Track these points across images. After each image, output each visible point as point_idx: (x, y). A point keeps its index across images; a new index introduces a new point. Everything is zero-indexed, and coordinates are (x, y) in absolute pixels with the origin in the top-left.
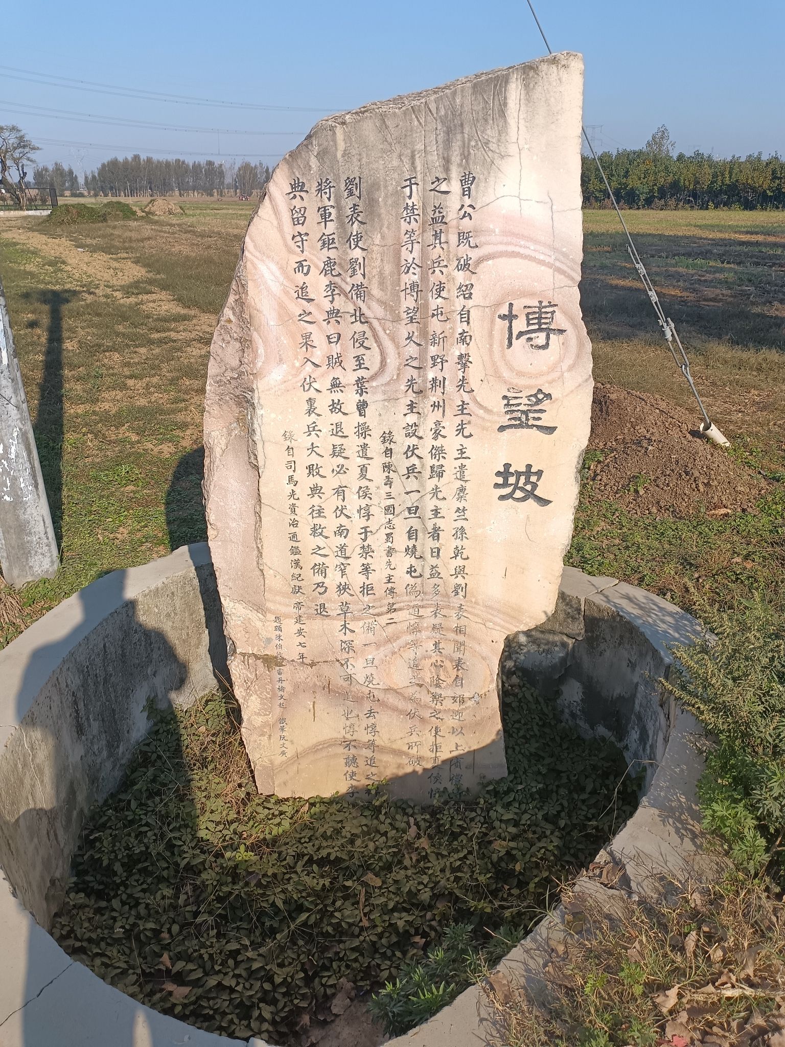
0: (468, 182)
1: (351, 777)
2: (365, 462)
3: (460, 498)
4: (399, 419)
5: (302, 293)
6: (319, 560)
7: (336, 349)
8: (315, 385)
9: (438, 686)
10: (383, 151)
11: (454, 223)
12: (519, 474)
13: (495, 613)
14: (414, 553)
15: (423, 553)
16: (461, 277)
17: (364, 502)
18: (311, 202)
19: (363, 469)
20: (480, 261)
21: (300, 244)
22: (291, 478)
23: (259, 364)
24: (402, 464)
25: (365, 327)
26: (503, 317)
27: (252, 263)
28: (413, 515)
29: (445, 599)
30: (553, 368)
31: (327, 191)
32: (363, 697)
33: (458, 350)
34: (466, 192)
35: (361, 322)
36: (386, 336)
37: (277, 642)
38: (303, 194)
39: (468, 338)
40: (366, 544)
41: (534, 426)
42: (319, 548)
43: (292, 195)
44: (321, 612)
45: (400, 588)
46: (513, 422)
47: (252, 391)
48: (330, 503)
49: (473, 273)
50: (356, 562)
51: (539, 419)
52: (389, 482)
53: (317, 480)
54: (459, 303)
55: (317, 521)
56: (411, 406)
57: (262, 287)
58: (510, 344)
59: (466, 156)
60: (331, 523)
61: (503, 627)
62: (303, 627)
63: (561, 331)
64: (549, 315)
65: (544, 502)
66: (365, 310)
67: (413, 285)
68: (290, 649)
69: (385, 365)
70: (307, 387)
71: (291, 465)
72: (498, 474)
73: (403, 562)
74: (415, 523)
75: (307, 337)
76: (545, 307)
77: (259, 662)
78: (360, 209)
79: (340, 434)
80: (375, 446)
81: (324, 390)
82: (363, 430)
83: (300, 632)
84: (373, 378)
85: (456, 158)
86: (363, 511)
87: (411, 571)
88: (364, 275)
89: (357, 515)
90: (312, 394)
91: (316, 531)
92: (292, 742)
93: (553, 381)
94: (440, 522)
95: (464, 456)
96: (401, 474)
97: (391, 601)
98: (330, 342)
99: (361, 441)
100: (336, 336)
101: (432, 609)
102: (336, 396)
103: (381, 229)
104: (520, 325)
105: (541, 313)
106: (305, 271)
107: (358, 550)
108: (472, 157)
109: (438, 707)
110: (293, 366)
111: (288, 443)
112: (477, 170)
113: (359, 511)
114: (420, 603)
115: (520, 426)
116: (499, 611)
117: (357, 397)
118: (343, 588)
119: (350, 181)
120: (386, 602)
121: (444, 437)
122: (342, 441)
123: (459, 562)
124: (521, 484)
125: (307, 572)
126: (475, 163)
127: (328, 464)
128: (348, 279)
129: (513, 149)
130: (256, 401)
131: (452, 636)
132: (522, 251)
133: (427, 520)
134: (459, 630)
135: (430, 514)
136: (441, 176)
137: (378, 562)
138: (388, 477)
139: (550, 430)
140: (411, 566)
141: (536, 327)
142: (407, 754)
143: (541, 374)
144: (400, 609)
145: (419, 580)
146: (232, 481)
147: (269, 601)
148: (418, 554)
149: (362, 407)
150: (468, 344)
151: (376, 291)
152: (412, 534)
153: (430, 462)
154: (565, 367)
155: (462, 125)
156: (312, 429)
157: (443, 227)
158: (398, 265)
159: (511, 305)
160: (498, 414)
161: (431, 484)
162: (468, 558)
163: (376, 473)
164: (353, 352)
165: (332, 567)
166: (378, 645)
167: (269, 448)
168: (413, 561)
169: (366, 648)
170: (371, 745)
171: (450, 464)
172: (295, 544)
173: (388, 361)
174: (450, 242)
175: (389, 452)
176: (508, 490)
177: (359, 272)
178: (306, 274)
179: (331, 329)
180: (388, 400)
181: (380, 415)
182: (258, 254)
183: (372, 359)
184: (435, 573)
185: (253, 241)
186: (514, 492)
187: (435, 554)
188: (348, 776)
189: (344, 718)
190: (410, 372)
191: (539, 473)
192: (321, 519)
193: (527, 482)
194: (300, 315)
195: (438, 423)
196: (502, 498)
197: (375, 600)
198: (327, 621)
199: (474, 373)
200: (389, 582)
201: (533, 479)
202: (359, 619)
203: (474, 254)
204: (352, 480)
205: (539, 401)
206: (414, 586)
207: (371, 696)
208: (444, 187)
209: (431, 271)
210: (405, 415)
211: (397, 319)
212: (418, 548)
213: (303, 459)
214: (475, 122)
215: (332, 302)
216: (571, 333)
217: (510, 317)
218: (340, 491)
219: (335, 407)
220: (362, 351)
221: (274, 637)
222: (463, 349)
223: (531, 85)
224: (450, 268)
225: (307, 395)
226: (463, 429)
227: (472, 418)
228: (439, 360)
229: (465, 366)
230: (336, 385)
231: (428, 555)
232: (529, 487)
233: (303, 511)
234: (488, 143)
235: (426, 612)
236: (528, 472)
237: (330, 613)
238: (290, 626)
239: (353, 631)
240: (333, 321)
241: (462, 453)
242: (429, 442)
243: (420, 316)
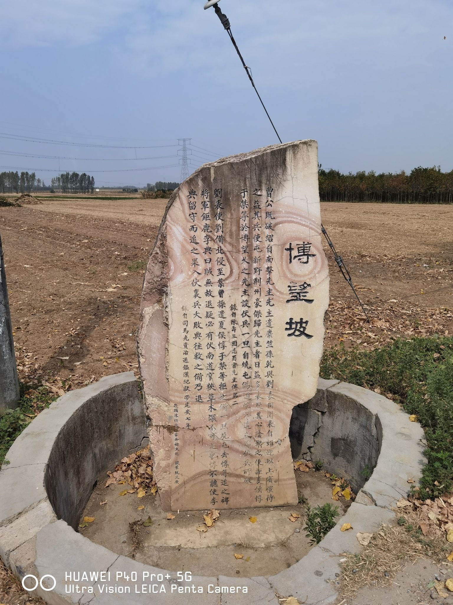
0: (270, 190)
1: (214, 493)
2: (223, 319)
3: (269, 336)
4: (239, 298)
5: (193, 240)
6: (198, 372)
7: (209, 266)
8: (198, 283)
9: (259, 436)
10: (232, 178)
11: (264, 208)
12: (297, 323)
13: (288, 395)
14: (246, 365)
15: (251, 365)
16: (267, 232)
17: (221, 340)
18: (198, 199)
19: (221, 323)
20: (276, 224)
21: (193, 218)
22: (185, 329)
23: (171, 274)
24: (240, 320)
25: (223, 255)
26: (287, 249)
27: (170, 227)
28: (246, 346)
29: (263, 389)
30: (311, 272)
31: (206, 194)
32: (220, 446)
33: (266, 265)
34: (269, 195)
35: (221, 253)
36: (232, 259)
37: (175, 418)
38: (195, 196)
39: (271, 259)
40: (222, 362)
41: (303, 299)
42: (199, 365)
43: (189, 197)
44: (199, 399)
45: (240, 385)
46: (293, 298)
47: (167, 287)
48: (205, 342)
49: (273, 230)
50: (217, 372)
51: (305, 296)
52: (234, 329)
53: (199, 330)
54: (267, 243)
55: (198, 351)
56: (245, 292)
57: (174, 238)
58: (291, 261)
59: (268, 180)
60: (205, 352)
61: (292, 402)
62: (189, 409)
63: (314, 255)
64: (308, 248)
65: (309, 336)
66: (223, 247)
67: (246, 236)
68: (182, 422)
69: (232, 273)
70: (194, 284)
71: (186, 323)
72: (287, 323)
73: (241, 370)
74: (247, 350)
75: (195, 260)
76: (306, 244)
77: (165, 430)
78: (221, 202)
79: (210, 306)
80: (228, 312)
81: (203, 285)
82: (222, 304)
83: (187, 412)
84: (226, 279)
85: (264, 181)
86: (221, 345)
87: (245, 375)
88: (223, 232)
89: (218, 347)
90: (197, 287)
91: (196, 356)
92: (182, 475)
93: (311, 278)
94: (259, 349)
95: (270, 315)
96: (240, 325)
97: (235, 392)
98: (206, 263)
99: (221, 309)
100: (209, 259)
101: (256, 395)
102: (209, 288)
103: (231, 211)
104: (295, 253)
105: (304, 247)
106: (195, 230)
107: (219, 366)
108: (271, 180)
109: (260, 448)
110: (188, 274)
111: (184, 312)
112: (274, 186)
113: (219, 345)
114: (250, 392)
115: (296, 300)
116: (290, 394)
117: (219, 288)
118: (210, 386)
119: (216, 190)
120: (232, 392)
121: (261, 306)
122: (211, 310)
123: (269, 369)
124: (298, 328)
125: (192, 379)
126: (273, 183)
127: (204, 321)
128: (215, 234)
129: (289, 178)
130: (169, 292)
131: (267, 409)
132: (295, 220)
133: (253, 348)
134: (269, 406)
135: (254, 345)
136: (258, 188)
137: (229, 372)
138: (233, 327)
139: (310, 301)
140: (245, 373)
141: (302, 254)
142: (243, 477)
143: (305, 276)
144: (240, 396)
145: (249, 380)
146: (154, 332)
147: (171, 395)
148: (249, 366)
149: (221, 293)
150: (271, 262)
151: (228, 239)
152: (245, 355)
153: (254, 318)
154: (316, 272)
155: (267, 168)
156: (196, 304)
157: (259, 210)
158: (239, 227)
159: (290, 244)
160: (286, 294)
161: (255, 329)
162: (273, 367)
163: (227, 324)
164: (217, 267)
165: (205, 375)
166: (229, 416)
167: (175, 315)
168: (246, 370)
169: (222, 418)
170: (224, 473)
171: (264, 320)
172: (186, 364)
173: (234, 271)
174: (262, 217)
175: (234, 314)
176: (291, 331)
177: (220, 230)
178: (195, 231)
179: (207, 257)
180: (234, 289)
181: (230, 296)
182: (173, 223)
183: (226, 270)
184: (257, 376)
185: (170, 217)
186: (295, 332)
187: (257, 366)
188: (212, 492)
189: (210, 458)
190: (244, 276)
191: (306, 322)
192: (199, 350)
193: (301, 327)
194: (192, 250)
195: (257, 299)
196: (289, 335)
197: (226, 392)
198: (202, 405)
199: (275, 276)
200: (234, 381)
201: (304, 325)
202: (218, 403)
203: (273, 222)
204: (216, 329)
205: (305, 288)
206: (247, 383)
207: (224, 445)
208: (259, 193)
209: (254, 229)
210: (242, 296)
211: (238, 251)
212: (249, 363)
213: (192, 320)
214: (272, 167)
215: (207, 244)
216: (318, 256)
217: (290, 249)
218: (210, 335)
219: (208, 293)
220: (221, 266)
221: (173, 415)
222: (269, 264)
223: (296, 152)
224: (262, 228)
225: (194, 288)
226: (269, 302)
227: (274, 297)
228: (258, 270)
229: (270, 272)
230: (208, 283)
231: (254, 366)
232: (302, 329)
233: (191, 346)
234: (278, 175)
235: (254, 397)
236: (301, 322)
237: (204, 400)
238: (182, 409)
239: (215, 409)
240: (207, 253)
241: (269, 313)
242: (253, 309)
243: (249, 250)
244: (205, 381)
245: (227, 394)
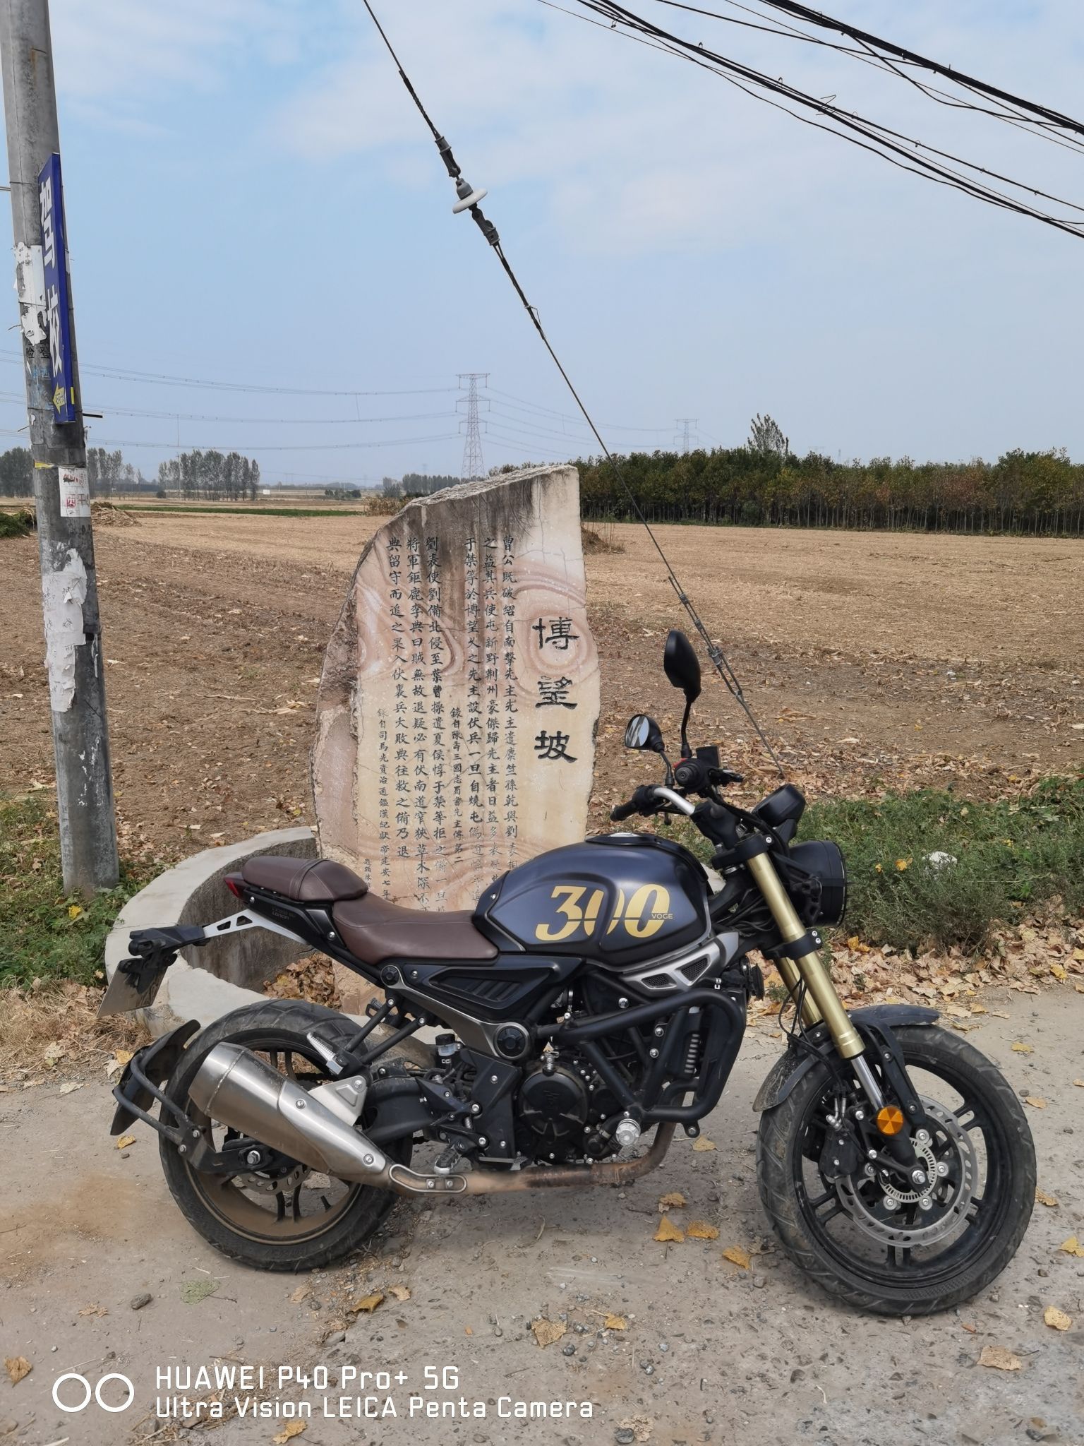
0: (509, 541)
2: (440, 731)
3: (510, 758)
4: (463, 699)
5: (396, 611)
6: (403, 810)
7: (419, 649)
8: (403, 675)
10: (452, 522)
11: (501, 566)
12: (552, 738)
14: (476, 802)
15: (483, 802)
16: (506, 601)
17: (438, 763)
18: (403, 552)
19: (438, 737)
20: (518, 591)
21: (395, 579)
22: (382, 744)
23: (362, 660)
24: (467, 731)
25: (440, 635)
26: (536, 628)
27: (361, 592)
28: (475, 772)
29: (501, 839)
30: (572, 662)
31: (415, 545)
33: (505, 650)
34: (508, 547)
35: (437, 631)
36: (454, 641)
37: (367, 881)
38: (398, 547)
39: (512, 642)
40: (439, 796)
41: (561, 703)
42: (403, 800)
43: (390, 548)
44: (403, 853)
45: (466, 832)
46: (546, 700)
47: (356, 679)
48: (412, 763)
49: (515, 599)
50: (432, 810)
51: (564, 698)
52: (457, 746)
53: (403, 746)
54: (506, 618)
55: (401, 778)
56: (473, 690)
57: (367, 607)
58: (541, 646)
59: (506, 525)
60: (412, 779)
62: (388, 867)
63: (576, 637)
64: (567, 626)
65: (571, 759)
66: (439, 622)
67: (473, 606)
68: (377, 888)
69: (454, 661)
70: (397, 677)
71: (384, 735)
72: (537, 738)
73: (469, 809)
74: (477, 778)
75: (398, 641)
76: (564, 621)
78: (437, 557)
79: (421, 710)
80: (447, 719)
81: (409, 678)
82: (438, 708)
83: (385, 872)
84: (445, 670)
85: (500, 526)
86: (437, 769)
87: (474, 816)
88: (439, 600)
89: (432, 773)
90: (401, 681)
91: (400, 786)
93: (573, 671)
94: (495, 777)
95: (512, 725)
96: (466, 740)
97: (459, 842)
98: (415, 645)
99: (437, 715)
100: (419, 640)
101: (491, 848)
102: (419, 683)
103: (451, 569)
104: (547, 633)
105: (561, 625)
106: (398, 597)
107: (434, 801)
108: (511, 526)
110: (387, 662)
111: (381, 718)
112: (515, 534)
113: (434, 770)
114: (481, 844)
115: (551, 703)
117: (434, 684)
118: (420, 833)
119: (430, 540)
120: (454, 843)
121: (497, 712)
122: (423, 715)
123: (511, 808)
124: (554, 746)
125: (392, 820)
126: (513, 530)
127: (411, 733)
128: (428, 602)
129: (537, 522)
130: (358, 687)
132: (546, 585)
133: (486, 776)
135: (488, 771)
136: (491, 538)
137: (449, 810)
138: (456, 742)
139: (572, 706)
140: (474, 813)
141: (559, 634)
143: (562, 667)
144: (466, 849)
145: (480, 824)
146: (336, 748)
147: (361, 845)
148: (479, 803)
149: (437, 690)
150: (512, 646)
151: (447, 610)
152: (475, 786)
153: (488, 730)
154: (580, 662)
155: (504, 508)
156: (400, 707)
157: (493, 569)
158: (463, 593)
159: (541, 619)
160: (535, 694)
161: (489, 747)
162: (517, 805)
163: (447, 739)
164: (431, 651)
165: (412, 816)
166: (448, 881)
167: (367, 722)
168: (475, 808)
169: (439, 883)
171: (502, 732)
172: (384, 798)
173: (456, 658)
174: (498, 579)
175: (457, 723)
176: (544, 751)
177: (436, 597)
178: (398, 599)
179: (415, 636)
180: (456, 685)
181: (450, 696)
182: (365, 586)
183: (445, 656)
184: (493, 818)
185: (362, 577)
186: (549, 752)
187: (492, 802)
190: (472, 666)
191: (567, 738)
192: (404, 776)
193: (559, 744)
194: (394, 626)
195: (493, 702)
196: (541, 757)
197: (445, 842)
198: (408, 861)
199: (518, 667)
200: (457, 826)
201: (563, 742)
202: (432, 858)
203: (514, 587)
204: (429, 744)
205: (563, 685)
206: (476, 829)
208: (493, 544)
209: (486, 597)
210: (469, 696)
211: (463, 629)
212: (479, 798)
213: (393, 730)
214: (512, 507)
215: (416, 617)
216: (582, 638)
217: (540, 627)
218: (420, 754)
219: (418, 690)
220: (438, 651)
221: (364, 877)
222: (509, 649)
223: (547, 486)
224: (498, 595)
225: (396, 682)
226: (510, 705)
227: (517, 698)
228: (492, 657)
229: (511, 661)
230: (418, 675)
231: (487, 804)
232: (560, 748)
233: (391, 770)
234: (520, 518)
235: (487, 851)
236: (559, 737)
237: (410, 854)
238: (377, 867)
239: (427, 869)
240: (417, 630)
241: (511, 723)
242: (486, 715)
243: (478, 627)
244: (414, 824)
245: (447, 845)
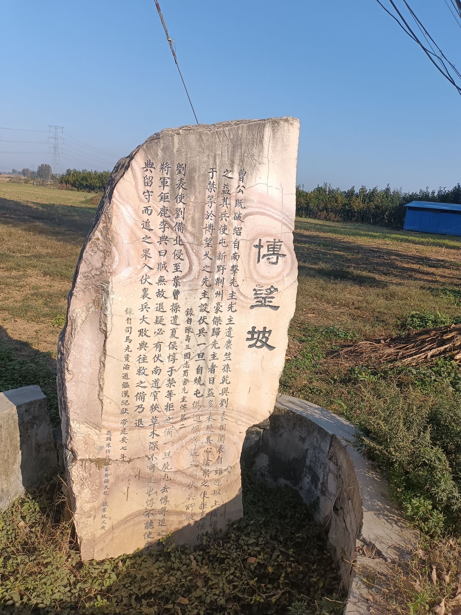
0: (242, 174)
1: (148, 536)
2: (175, 326)
3: (228, 347)
4: (197, 301)
5: (146, 225)
6: (141, 390)
7: (163, 259)
8: (149, 280)
9: (207, 464)
10: (199, 152)
11: (234, 194)
12: (259, 332)
13: (243, 415)
14: (199, 382)
15: (205, 381)
16: (236, 223)
17: (172, 352)
18: (156, 174)
19: (174, 331)
20: (246, 215)
21: (147, 197)
22: (127, 338)
23: (115, 266)
24: (196, 327)
25: (182, 248)
26: (256, 246)
27: (117, 206)
28: (201, 358)
29: (216, 409)
30: (279, 275)
31: (167, 169)
32: (161, 479)
33: (232, 263)
34: (241, 179)
35: (180, 244)
36: (193, 253)
37: (107, 448)
38: (152, 169)
39: (237, 256)
40: (171, 378)
41: (268, 305)
42: (142, 382)
43: (145, 169)
44: (139, 424)
45: (189, 405)
46: (258, 304)
47: (108, 283)
48: (151, 352)
49: (242, 222)
50: (164, 390)
51: (271, 302)
52: (188, 339)
53: (145, 339)
54: (234, 237)
55: (142, 365)
56: (205, 294)
57: (122, 220)
58: (259, 261)
59: (242, 161)
60: (150, 366)
61: (246, 423)
62: (125, 436)
64: (279, 247)
65: (271, 348)
66: (182, 237)
67: (211, 226)
68: (115, 453)
69: (191, 270)
70: (143, 281)
71: (129, 330)
72: (249, 332)
73: (193, 387)
74: (201, 363)
75: (146, 251)
76: (277, 242)
77: (93, 465)
78: (184, 181)
79: (161, 310)
80: (182, 316)
81: (154, 283)
82: (175, 308)
83: (123, 440)
84: (184, 277)
85: (237, 161)
86: (171, 357)
87: (197, 393)
88: (183, 218)
89: (167, 360)
90: (146, 285)
91: (140, 371)
92: (110, 518)
93: (279, 281)
94: (216, 362)
96: (195, 334)
97: (183, 413)
98: (160, 255)
99: (174, 314)
100: (164, 251)
101: (207, 416)
102: (161, 287)
103: (195, 193)
104: (264, 251)
105: (274, 245)
106: (149, 213)
107: (166, 382)
108: (245, 161)
109: (207, 478)
110: (136, 268)
111: (128, 316)
112: (247, 168)
113: (169, 357)
114: (200, 413)
115: (261, 306)
116: (245, 414)
117: (174, 288)
118: (154, 408)
119: (179, 165)
120: (180, 414)
121: (221, 312)
122: (162, 314)
123: (225, 385)
124: (260, 338)
125: (132, 399)
126: (246, 165)
127: (152, 328)
128: (174, 220)
129: (265, 160)
130: (110, 290)
131: (218, 432)
132: (267, 212)
133: (208, 361)
134: (222, 428)
135: (210, 357)
136: (229, 169)
137: (177, 390)
138: (188, 336)
139: (276, 308)
140: (197, 390)
141: (272, 252)
142: (184, 513)
143: (273, 278)
144: (189, 418)
145: (201, 399)
146: (87, 341)
147: (104, 420)
148: (202, 382)
149: (176, 294)
150: (237, 260)
151: (189, 228)
152: (199, 370)
153: (212, 326)
154: (285, 275)
155: (241, 144)
156: (144, 307)
157: (228, 196)
158: (203, 214)
159: (260, 240)
160: (251, 299)
161: (212, 339)
162: (230, 383)
163: (181, 333)
164: (173, 262)
165: (148, 394)
166: (173, 443)
167: (116, 319)
168: (198, 387)
169: (165, 445)
170: (163, 511)
171: (224, 328)
172: (126, 381)
173: (193, 267)
174: (232, 204)
175: (189, 321)
176: (253, 342)
177: (181, 216)
178: (149, 215)
179: (162, 248)
180: (192, 290)
181: (186, 299)
182: (121, 200)
183: (184, 266)
184: (211, 394)
185: (118, 192)
186: (256, 342)
187: (211, 382)
188: (146, 535)
189: (147, 495)
190: (205, 274)
191: (270, 332)
192: (144, 363)
193: (264, 337)
194: (144, 238)
195: (218, 304)
196: (250, 346)
197: (173, 414)
198: (142, 430)
199: (240, 276)
200: (183, 401)
201: (267, 335)
202: (161, 427)
203: (243, 212)
204: (166, 338)
205: (272, 292)
206: (198, 403)
207: (167, 478)
208: (230, 175)
209: (220, 219)
210: (200, 299)
211: (200, 244)
212: (202, 379)
213: (137, 326)
214: (247, 145)
215: (163, 232)
216: (288, 256)
217: (259, 246)
218: (158, 346)
219: (160, 294)
220: (179, 261)
221: (105, 445)
222: (234, 262)
223: (276, 131)
224: (231, 218)
225: (143, 286)
226: (232, 307)
227: (237, 301)
228: (221, 268)
229: (235, 272)
230: (161, 280)
231: (207, 383)
232: (264, 340)
233: (133, 358)
234: (253, 155)
235: (204, 418)
236: (264, 331)
237: (145, 425)
238: (117, 436)
239: (158, 435)
240: (163, 243)
241: (231, 321)
242: (213, 315)
243: (212, 243)
244: (149, 401)
245: (174, 416)
